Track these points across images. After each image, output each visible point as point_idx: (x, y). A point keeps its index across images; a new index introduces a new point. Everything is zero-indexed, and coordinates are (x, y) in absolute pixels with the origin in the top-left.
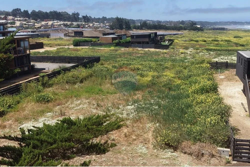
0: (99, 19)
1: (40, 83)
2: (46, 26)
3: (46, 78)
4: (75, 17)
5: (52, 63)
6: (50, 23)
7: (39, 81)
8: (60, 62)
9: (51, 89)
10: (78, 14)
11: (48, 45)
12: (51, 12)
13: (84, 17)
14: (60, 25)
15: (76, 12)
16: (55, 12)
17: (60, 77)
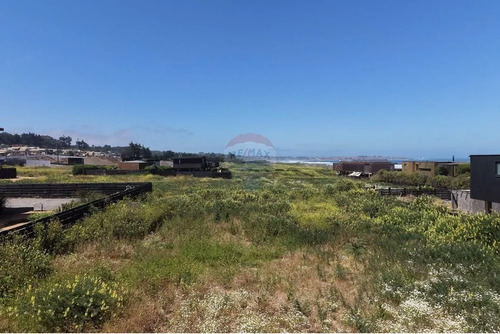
0: (100, 147)
1: (38, 241)
2: (17, 152)
3: (55, 225)
4: (64, 143)
5: (43, 197)
6: (23, 149)
7: (31, 236)
8: (63, 197)
9: (73, 257)
10: (69, 139)
11: (24, 174)
12: (24, 135)
13: (78, 143)
14: (41, 152)
15: (66, 136)
16: (32, 135)
17: (92, 221)
